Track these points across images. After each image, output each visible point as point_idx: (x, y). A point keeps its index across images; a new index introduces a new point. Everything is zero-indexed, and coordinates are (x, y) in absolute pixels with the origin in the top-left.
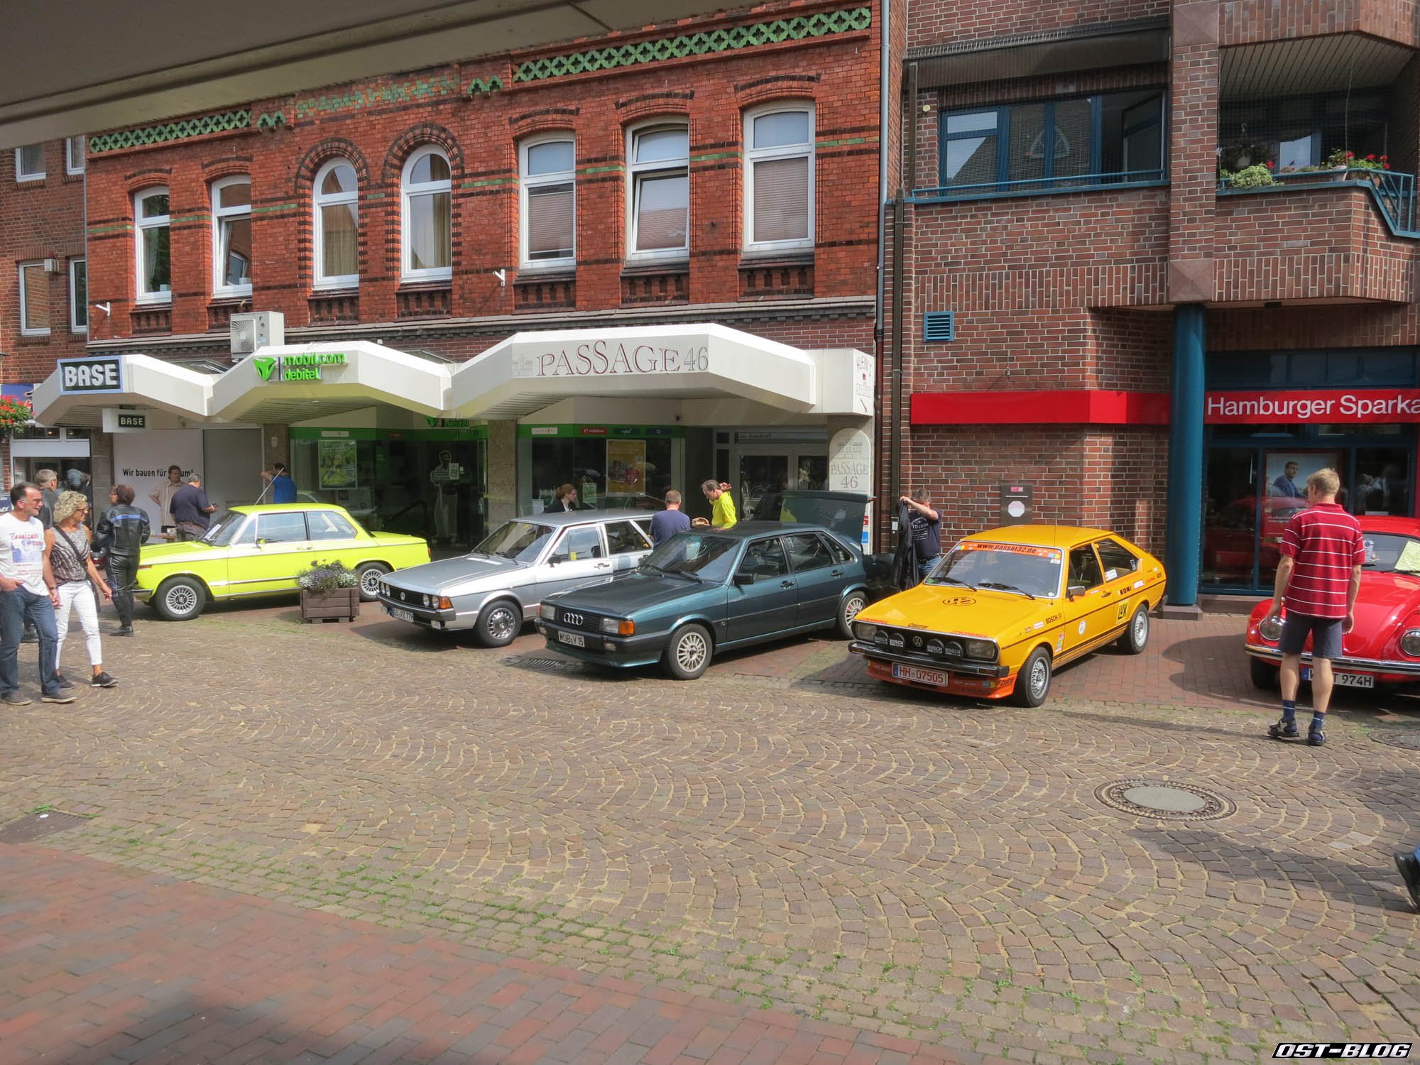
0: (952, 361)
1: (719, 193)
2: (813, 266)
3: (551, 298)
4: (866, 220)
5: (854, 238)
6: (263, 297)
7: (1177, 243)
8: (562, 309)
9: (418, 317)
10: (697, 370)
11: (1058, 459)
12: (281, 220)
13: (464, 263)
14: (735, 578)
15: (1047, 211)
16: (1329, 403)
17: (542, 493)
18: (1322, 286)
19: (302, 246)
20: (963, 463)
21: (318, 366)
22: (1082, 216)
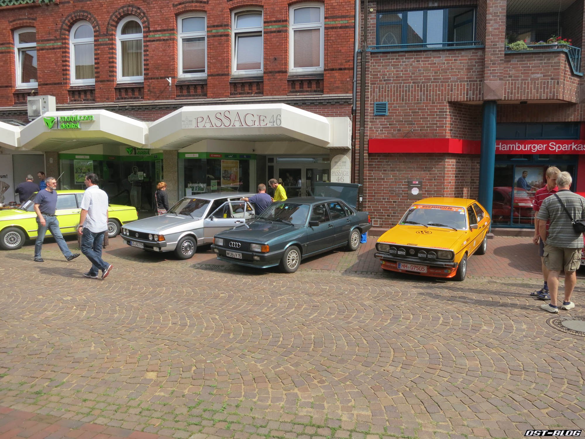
0: (387, 124)
1: (278, 44)
2: (323, 80)
3: (195, 92)
4: (348, 59)
5: (343, 67)
6: (44, 89)
7: (487, 73)
8: (200, 97)
9: (126, 100)
10: (276, 126)
11: (434, 169)
12: (53, 51)
13: (150, 74)
14: (310, 223)
15: (430, 58)
16: (545, 146)
17: (190, 185)
18: (547, 94)
19: (64, 63)
20: (392, 171)
21: (79, 121)
22: (446, 60)
